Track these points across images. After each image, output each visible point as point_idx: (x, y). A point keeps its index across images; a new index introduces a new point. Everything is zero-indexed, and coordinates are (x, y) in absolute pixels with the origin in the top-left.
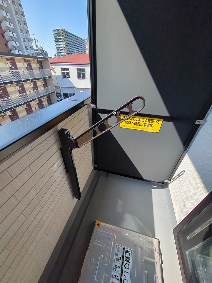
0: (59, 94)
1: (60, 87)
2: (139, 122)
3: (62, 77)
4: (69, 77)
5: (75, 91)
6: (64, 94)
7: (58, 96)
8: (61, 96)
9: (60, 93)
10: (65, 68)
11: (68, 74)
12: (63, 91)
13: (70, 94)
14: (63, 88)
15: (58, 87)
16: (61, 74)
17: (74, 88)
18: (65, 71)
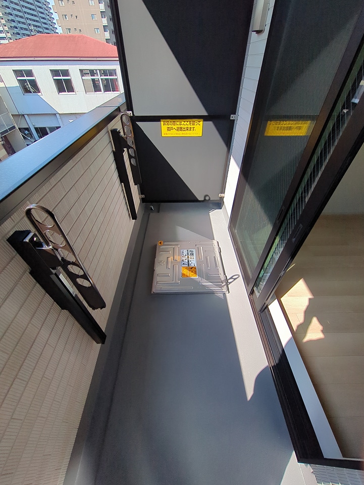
0: (25, 131)
1: (23, 115)
2: (181, 126)
3: (20, 91)
4: (37, 89)
5: (60, 120)
6: (36, 129)
7: (25, 134)
8: (31, 135)
9: (28, 129)
10: (24, 70)
11: (34, 83)
12: (33, 124)
13: (50, 128)
14: (31, 117)
15: (19, 115)
16: (17, 84)
17: (55, 114)
18: (26, 78)
